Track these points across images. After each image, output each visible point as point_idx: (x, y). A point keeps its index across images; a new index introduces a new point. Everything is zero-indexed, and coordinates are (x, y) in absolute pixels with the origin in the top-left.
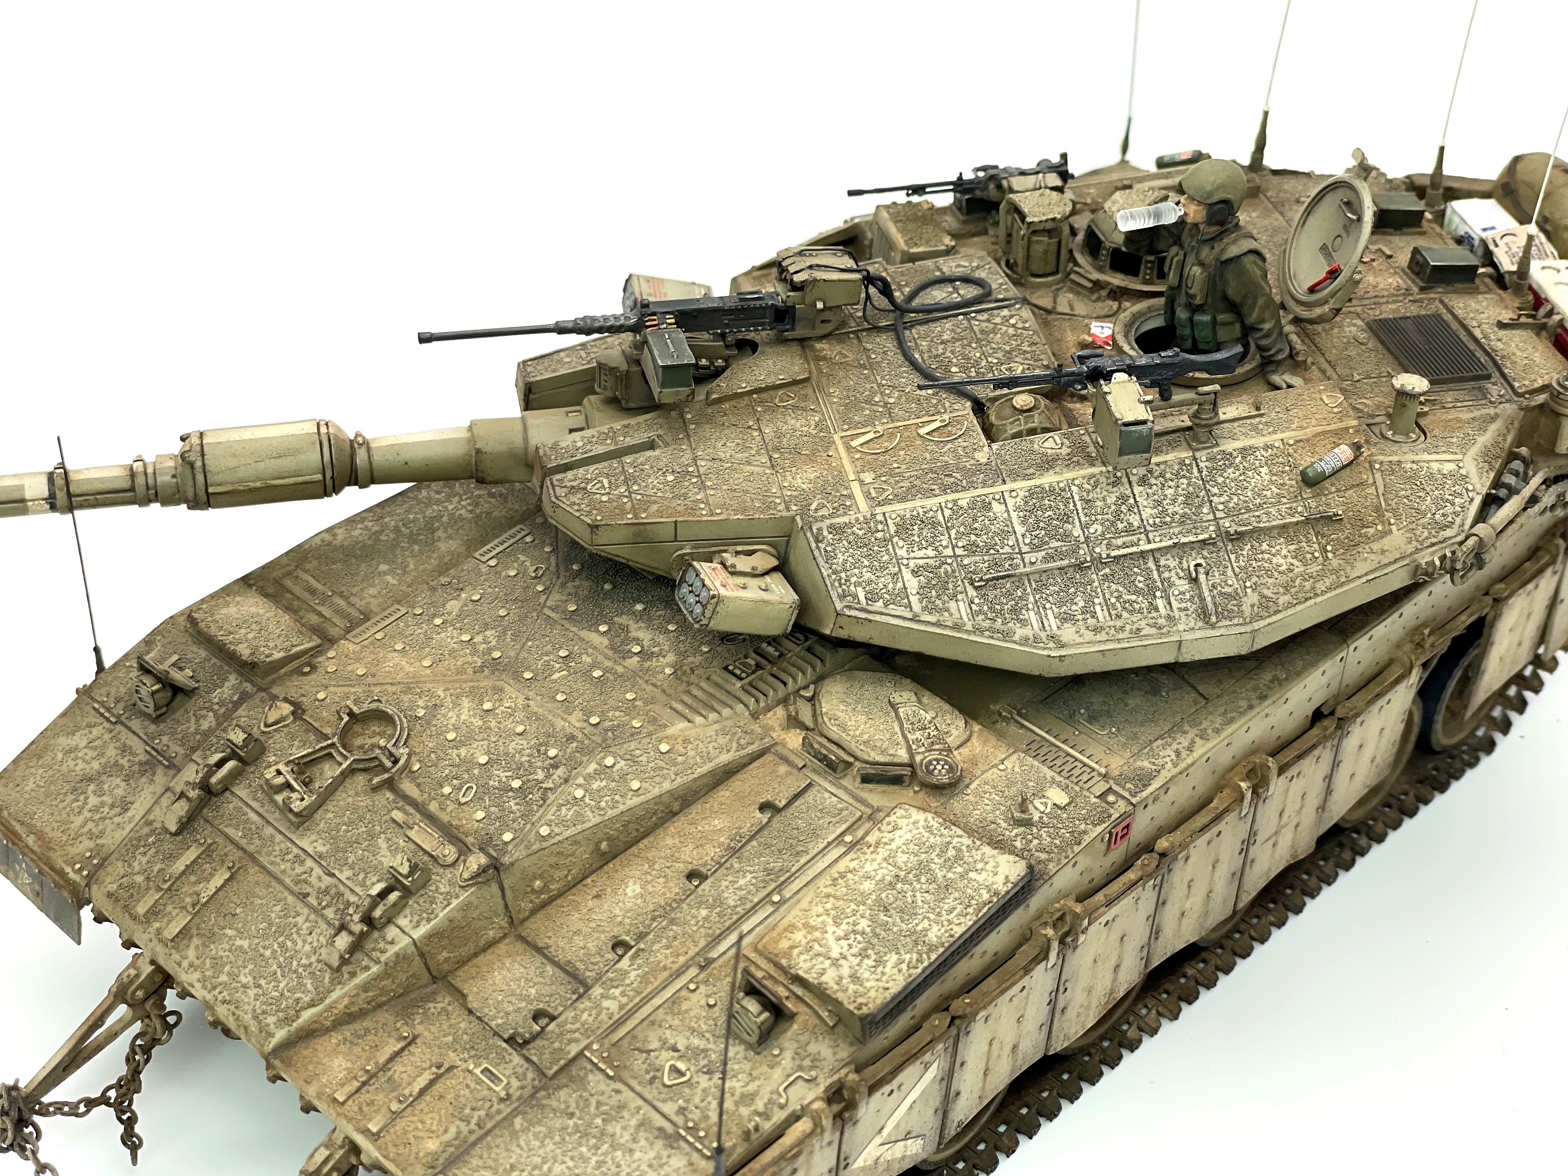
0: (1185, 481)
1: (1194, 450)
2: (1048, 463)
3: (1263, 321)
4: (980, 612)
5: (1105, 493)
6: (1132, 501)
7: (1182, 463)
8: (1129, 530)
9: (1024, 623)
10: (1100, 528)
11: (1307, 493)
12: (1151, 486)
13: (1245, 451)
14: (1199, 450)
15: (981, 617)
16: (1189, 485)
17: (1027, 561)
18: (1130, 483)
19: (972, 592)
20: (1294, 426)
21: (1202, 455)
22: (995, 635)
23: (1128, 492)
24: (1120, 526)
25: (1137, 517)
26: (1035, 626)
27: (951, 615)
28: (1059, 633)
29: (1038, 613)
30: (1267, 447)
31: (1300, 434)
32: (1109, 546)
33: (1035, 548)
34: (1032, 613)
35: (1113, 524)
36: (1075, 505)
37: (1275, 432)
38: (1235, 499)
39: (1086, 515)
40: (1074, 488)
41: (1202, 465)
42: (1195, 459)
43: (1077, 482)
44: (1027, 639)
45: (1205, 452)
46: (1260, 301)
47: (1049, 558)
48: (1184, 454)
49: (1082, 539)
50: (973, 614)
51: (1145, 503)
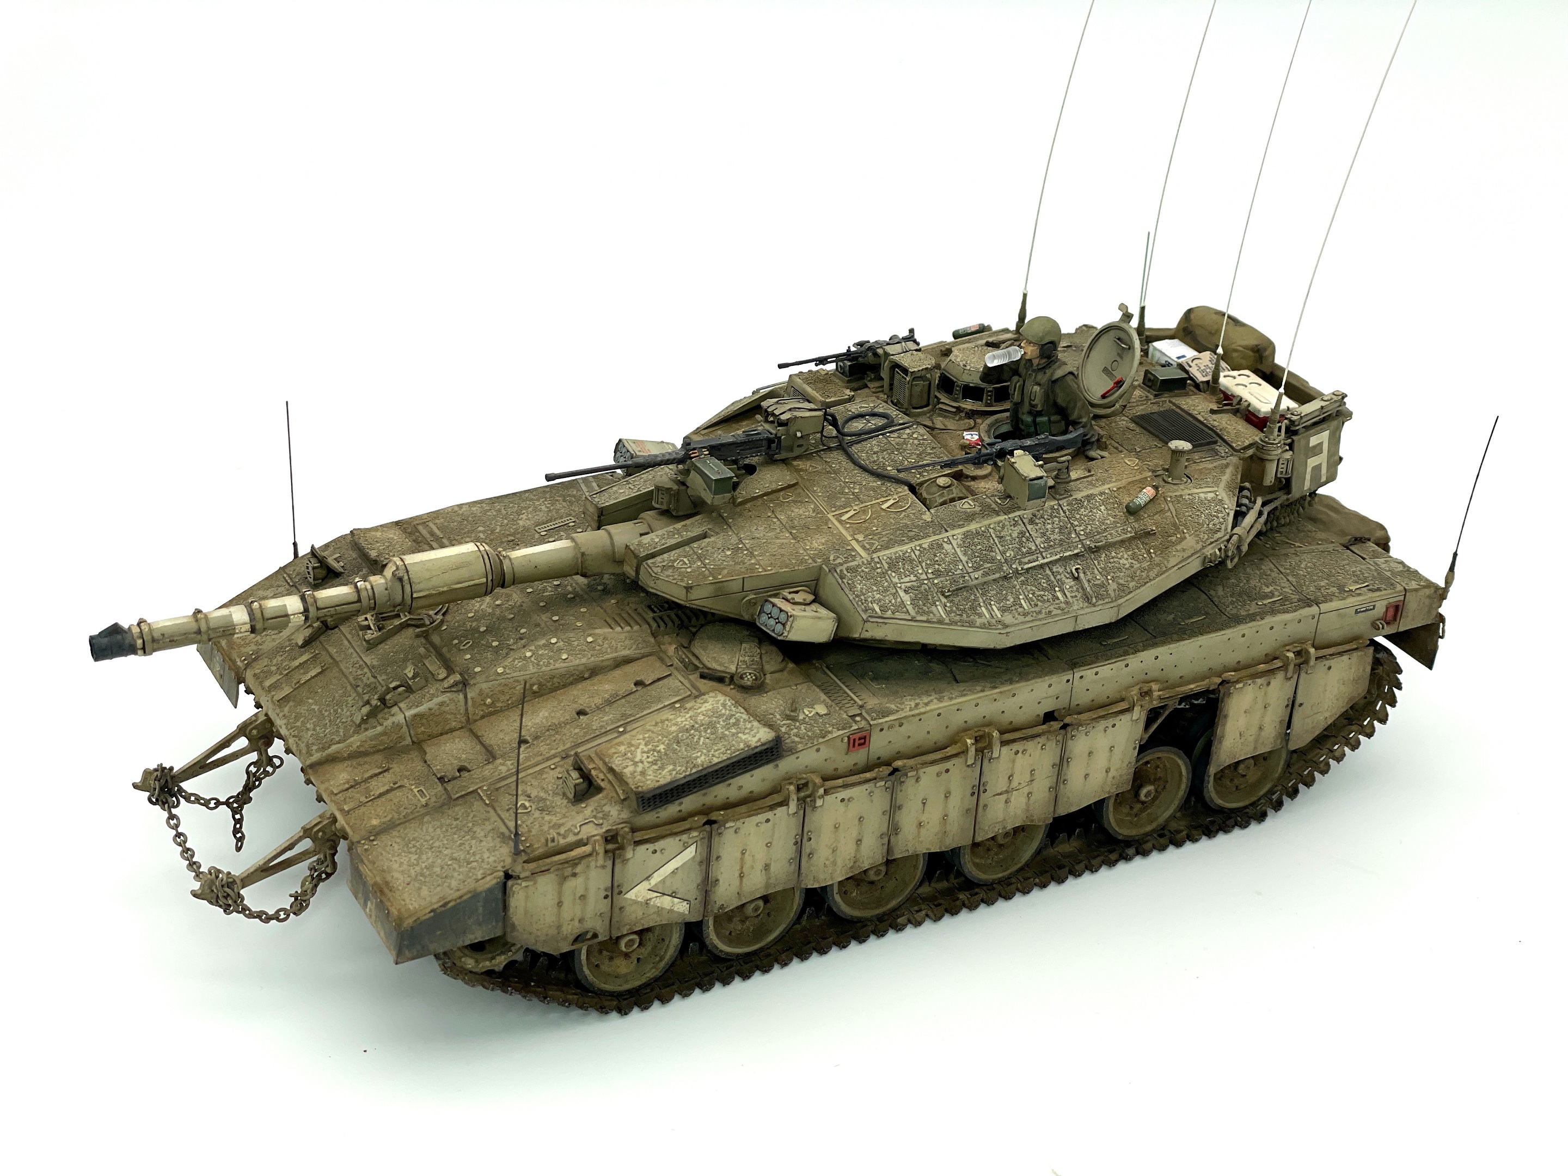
0: (1057, 519)
1: (1058, 500)
2: (970, 517)
3: (1081, 417)
4: (951, 611)
5: (1010, 531)
6: (1028, 534)
7: (1052, 508)
8: (1030, 553)
9: (980, 615)
10: (1012, 553)
11: (1132, 519)
12: (1037, 524)
13: (1089, 497)
14: (1061, 499)
15: (953, 614)
16: (1060, 521)
17: (973, 577)
18: (1024, 523)
19: (944, 600)
20: (1114, 480)
21: (1064, 502)
22: (965, 624)
23: (1024, 529)
24: (1024, 550)
25: (1033, 544)
26: (988, 616)
27: (934, 615)
28: (1003, 619)
29: (987, 608)
30: (1101, 494)
31: (1119, 484)
32: (1020, 563)
33: (976, 569)
34: (983, 608)
35: (1019, 549)
36: (994, 540)
37: (1103, 484)
38: (1089, 527)
39: (1002, 546)
40: (991, 530)
41: (1064, 508)
42: (1060, 505)
43: (992, 526)
44: (984, 624)
45: (1065, 500)
46: (1079, 404)
47: (986, 574)
48: (1052, 503)
49: (1003, 561)
50: (948, 613)
51: (1036, 535)
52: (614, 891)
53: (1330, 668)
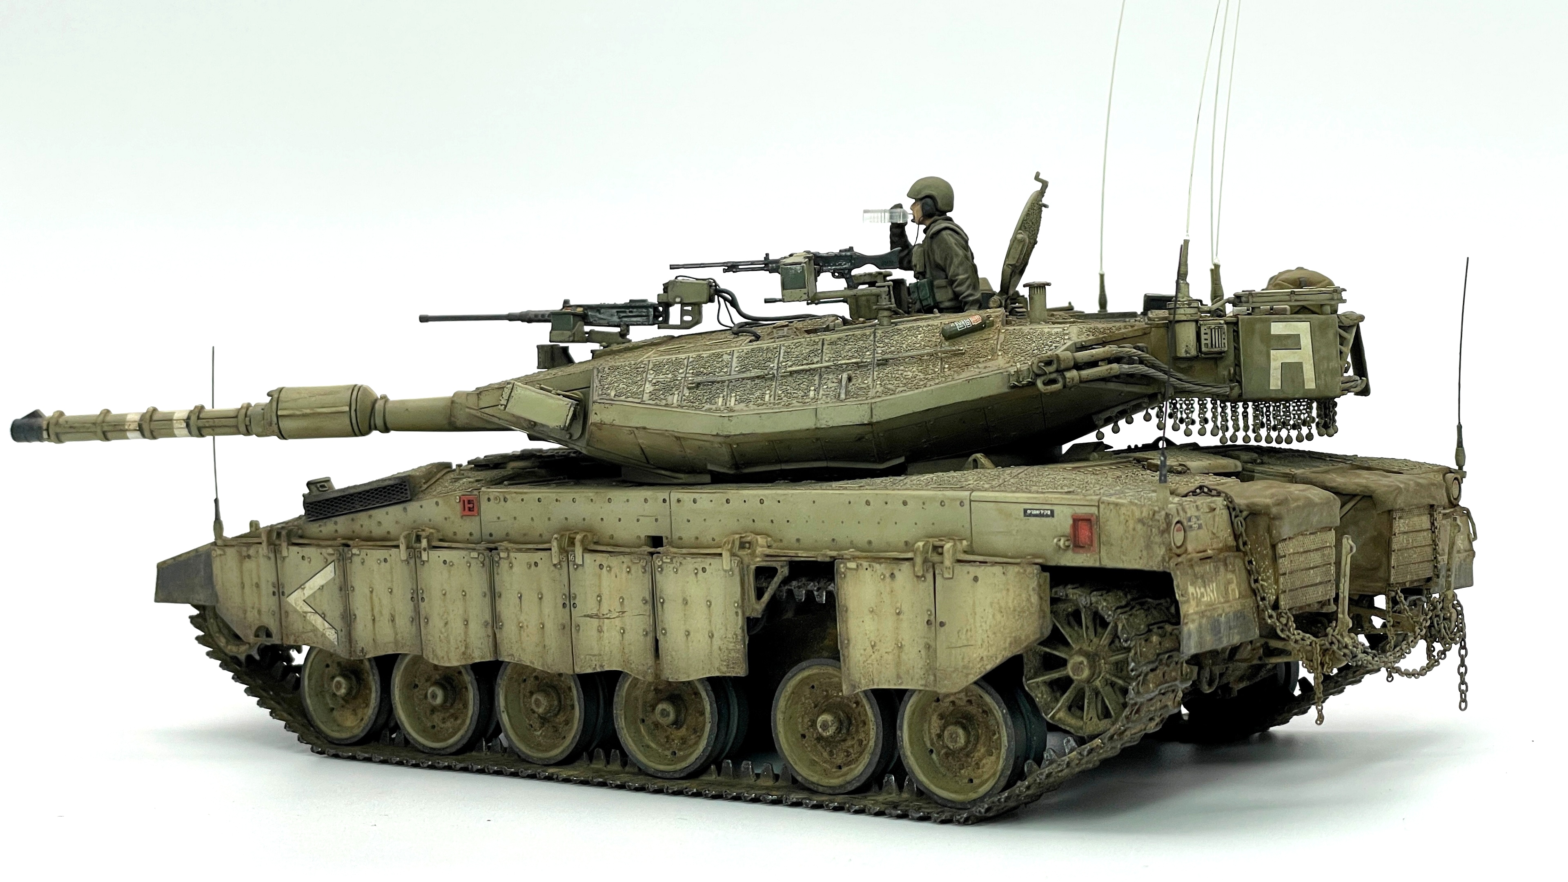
52: (280, 591)
53: (976, 579)
